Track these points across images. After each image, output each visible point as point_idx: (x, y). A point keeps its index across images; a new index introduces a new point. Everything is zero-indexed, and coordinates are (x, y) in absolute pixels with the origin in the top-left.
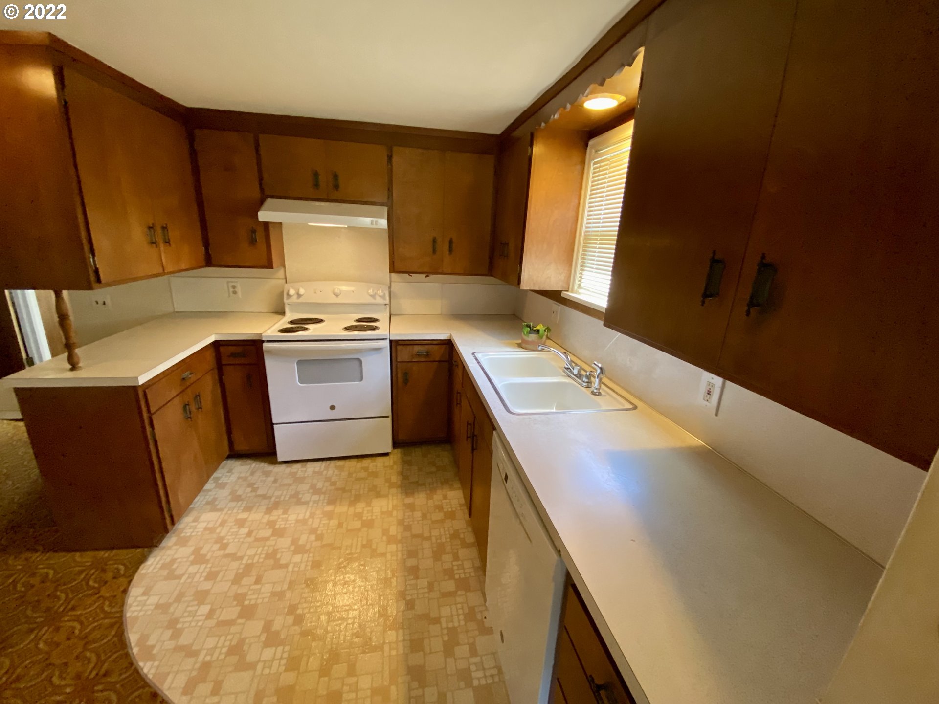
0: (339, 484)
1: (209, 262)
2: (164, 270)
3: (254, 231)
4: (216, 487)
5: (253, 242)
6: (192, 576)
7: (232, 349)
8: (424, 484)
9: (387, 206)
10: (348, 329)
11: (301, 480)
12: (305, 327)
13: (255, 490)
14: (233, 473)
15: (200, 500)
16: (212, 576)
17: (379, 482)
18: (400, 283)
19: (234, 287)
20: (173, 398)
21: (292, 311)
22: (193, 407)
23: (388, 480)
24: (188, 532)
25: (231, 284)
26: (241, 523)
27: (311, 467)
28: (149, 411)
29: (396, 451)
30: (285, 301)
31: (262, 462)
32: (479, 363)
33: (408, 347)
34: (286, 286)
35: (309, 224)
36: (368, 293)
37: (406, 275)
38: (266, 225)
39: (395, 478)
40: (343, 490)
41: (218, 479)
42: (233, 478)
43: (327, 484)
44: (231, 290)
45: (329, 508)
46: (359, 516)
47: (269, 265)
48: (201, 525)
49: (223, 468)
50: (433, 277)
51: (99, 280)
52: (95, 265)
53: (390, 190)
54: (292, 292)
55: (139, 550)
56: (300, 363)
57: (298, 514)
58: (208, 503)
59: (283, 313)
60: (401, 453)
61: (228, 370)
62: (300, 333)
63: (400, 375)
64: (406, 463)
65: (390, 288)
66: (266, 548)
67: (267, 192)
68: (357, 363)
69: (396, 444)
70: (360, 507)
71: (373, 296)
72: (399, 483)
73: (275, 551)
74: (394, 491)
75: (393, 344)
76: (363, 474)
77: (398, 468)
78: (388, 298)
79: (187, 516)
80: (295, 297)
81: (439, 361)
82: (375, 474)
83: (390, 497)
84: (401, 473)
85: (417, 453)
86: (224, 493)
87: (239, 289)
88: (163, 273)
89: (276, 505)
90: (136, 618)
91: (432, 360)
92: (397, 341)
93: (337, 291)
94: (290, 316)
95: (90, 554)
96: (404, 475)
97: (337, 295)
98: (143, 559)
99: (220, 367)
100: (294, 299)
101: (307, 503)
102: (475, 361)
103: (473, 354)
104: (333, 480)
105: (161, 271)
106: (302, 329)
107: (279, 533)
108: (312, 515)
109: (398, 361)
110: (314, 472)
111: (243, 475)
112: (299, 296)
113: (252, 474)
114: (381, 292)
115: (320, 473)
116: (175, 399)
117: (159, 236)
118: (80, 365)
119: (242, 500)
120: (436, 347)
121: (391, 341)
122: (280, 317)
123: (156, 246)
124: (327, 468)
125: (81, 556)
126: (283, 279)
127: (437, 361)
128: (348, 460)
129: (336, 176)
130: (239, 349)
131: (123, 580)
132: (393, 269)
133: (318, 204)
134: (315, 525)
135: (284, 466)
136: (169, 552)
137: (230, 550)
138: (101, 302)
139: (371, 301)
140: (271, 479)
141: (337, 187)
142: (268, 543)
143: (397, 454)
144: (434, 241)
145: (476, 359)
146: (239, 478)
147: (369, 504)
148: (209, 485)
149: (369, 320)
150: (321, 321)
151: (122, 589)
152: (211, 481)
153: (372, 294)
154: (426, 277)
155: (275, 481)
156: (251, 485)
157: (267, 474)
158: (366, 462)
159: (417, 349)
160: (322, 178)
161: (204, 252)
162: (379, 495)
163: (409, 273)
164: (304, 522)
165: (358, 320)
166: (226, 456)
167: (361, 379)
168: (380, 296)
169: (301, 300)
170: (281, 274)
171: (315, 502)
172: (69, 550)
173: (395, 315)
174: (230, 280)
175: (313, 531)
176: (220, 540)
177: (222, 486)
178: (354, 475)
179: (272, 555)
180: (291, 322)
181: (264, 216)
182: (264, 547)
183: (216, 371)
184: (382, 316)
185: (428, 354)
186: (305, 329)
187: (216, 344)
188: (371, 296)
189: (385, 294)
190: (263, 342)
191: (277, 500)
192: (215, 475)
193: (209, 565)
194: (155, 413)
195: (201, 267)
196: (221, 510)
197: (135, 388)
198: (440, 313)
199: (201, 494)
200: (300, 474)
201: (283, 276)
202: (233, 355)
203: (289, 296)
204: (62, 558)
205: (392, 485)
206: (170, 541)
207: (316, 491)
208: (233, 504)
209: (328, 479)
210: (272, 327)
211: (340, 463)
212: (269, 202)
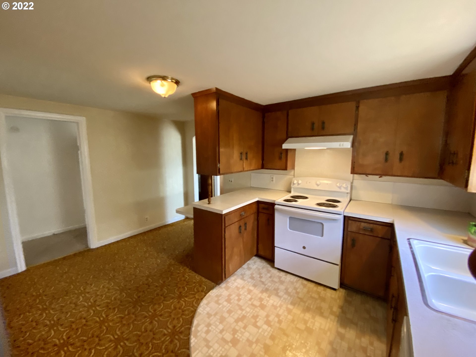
0: (300, 295)
1: (263, 167)
2: (243, 169)
3: (281, 154)
4: (247, 268)
5: (280, 158)
6: (224, 307)
7: (263, 205)
8: (356, 324)
9: (353, 135)
10: (319, 204)
11: (282, 282)
12: (296, 200)
13: (261, 277)
14: (255, 265)
15: (239, 271)
16: (229, 312)
17: (325, 306)
18: (359, 180)
19: (272, 178)
20: (235, 222)
21: (295, 191)
22: (243, 228)
23: (331, 308)
24: (230, 285)
25: (271, 177)
26: (250, 292)
27: (289, 277)
28: (225, 225)
29: (341, 290)
30: (292, 186)
31: (269, 264)
32: (411, 248)
33: (357, 222)
34: (294, 179)
35: (306, 148)
36: (337, 186)
37: (364, 176)
38: (287, 150)
39: (336, 309)
40: (301, 299)
41: (249, 264)
42: (255, 267)
43: (294, 291)
44: (271, 179)
45: (290, 307)
46: (306, 322)
47: (286, 169)
48: (236, 284)
49: (253, 260)
50: (384, 178)
51: (219, 172)
52: (219, 167)
53: (356, 125)
54: (295, 182)
55: (213, 284)
56: (291, 218)
57: (275, 301)
58: (242, 275)
59: (290, 192)
60: (345, 293)
61: (261, 215)
62: (294, 203)
63: (349, 240)
64: (346, 301)
65: (352, 183)
66: (254, 312)
67: (289, 135)
68: (321, 225)
69: (342, 285)
70: (308, 316)
71: (340, 188)
72: (338, 313)
73: (257, 316)
74: (332, 317)
75: (346, 218)
76: (316, 296)
77: (340, 302)
78: (349, 189)
79: (232, 277)
80: (297, 184)
81: (381, 238)
82: (323, 299)
83: (329, 320)
84: (341, 308)
85: (357, 299)
86: (248, 273)
87: (274, 179)
88: (243, 171)
89: (266, 290)
90: (200, 314)
91: (375, 235)
92: (349, 217)
93: (318, 183)
94: (293, 193)
95: (200, 277)
96: (343, 310)
97: (318, 185)
98: (212, 288)
99: (258, 212)
100: (296, 186)
101: (280, 297)
102: (408, 246)
103: (409, 239)
104: (298, 291)
105: (242, 170)
106: (294, 201)
107: (263, 307)
108: (281, 306)
109: (349, 230)
110: (290, 281)
111: (259, 267)
112: (298, 184)
113: (263, 268)
114: (345, 185)
115: (292, 283)
116: (236, 223)
117: (244, 157)
118: (211, 202)
119: (254, 280)
120: (380, 227)
121: (345, 217)
122: (289, 193)
123: (242, 160)
124: (297, 282)
125: (197, 276)
126: (293, 175)
127: (380, 237)
128: (310, 282)
129: (323, 123)
130: (266, 206)
131: (203, 294)
132: (353, 172)
133: (312, 138)
134: (280, 313)
135: (277, 271)
136: (221, 290)
137: (241, 303)
138: (231, 181)
139: (338, 190)
140: (269, 275)
141: (323, 128)
142: (256, 309)
143: (342, 292)
144: (387, 154)
145: (410, 244)
146: (257, 268)
147: (314, 317)
148: (245, 266)
149: (335, 201)
150: (306, 198)
151: (202, 297)
152: (246, 264)
153: (339, 186)
154: (380, 177)
155: (270, 277)
156: (260, 274)
157: (269, 271)
158: (321, 289)
159: (363, 224)
160: (316, 126)
161: (261, 163)
162: (321, 314)
163: (367, 174)
164: (275, 307)
165: (328, 200)
166: (255, 255)
167: (322, 236)
168: (344, 188)
169: (299, 186)
170: (292, 173)
171: (284, 299)
172: (196, 272)
173: (354, 200)
174: (272, 175)
175: (278, 316)
176: (239, 295)
177: (249, 269)
178: (311, 293)
179: (255, 317)
180: (292, 197)
181: (285, 146)
182: (254, 310)
183: (256, 214)
184: (344, 200)
185: (372, 230)
186: (296, 201)
187: (258, 202)
188: (338, 187)
189: (347, 187)
190: (276, 204)
191: (268, 288)
192: (248, 262)
193: (231, 306)
194: (227, 227)
195: (260, 169)
196: (245, 280)
197: (222, 215)
198: (390, 203)
199: (240, 269)
200: (283, 279)
201: (293, 174)
202: (264, 208)
203: (294, 184)
204: (193, 274)
205: (332, 313)
206: (223, 285)
207: (287, 293)
208: (250, 280)
209: (295, 289)
210: (281, 198)
211: (305, 282)
212: (290, 139)
